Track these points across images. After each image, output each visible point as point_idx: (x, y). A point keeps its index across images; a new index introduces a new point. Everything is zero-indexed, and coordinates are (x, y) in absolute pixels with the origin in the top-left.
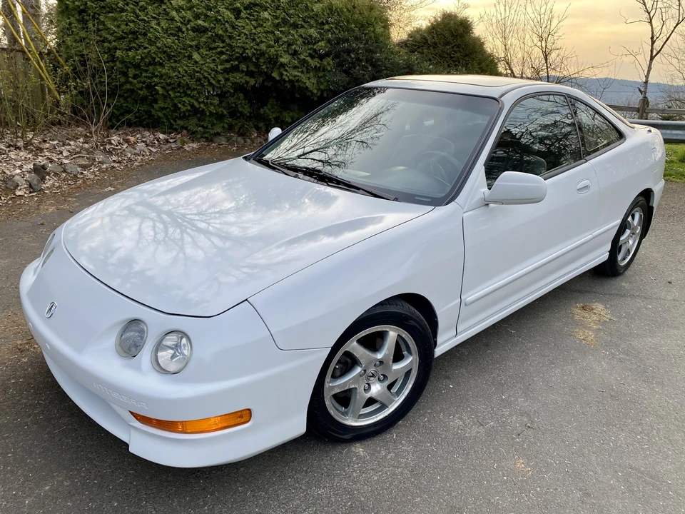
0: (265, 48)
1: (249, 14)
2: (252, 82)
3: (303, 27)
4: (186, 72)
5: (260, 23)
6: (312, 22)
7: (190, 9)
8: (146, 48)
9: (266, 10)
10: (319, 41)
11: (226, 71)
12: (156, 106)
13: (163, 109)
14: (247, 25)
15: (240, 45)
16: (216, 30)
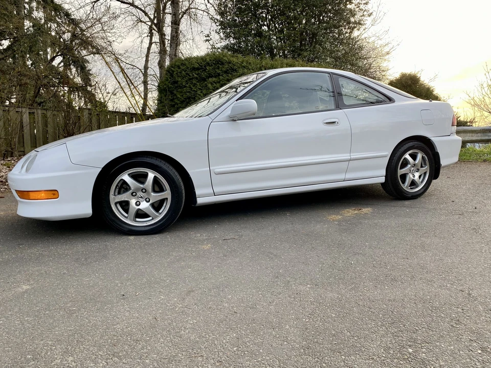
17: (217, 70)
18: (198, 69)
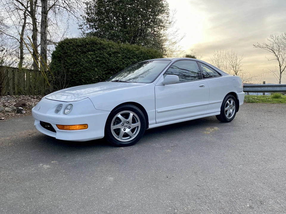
1: (114, 55)
3: (132, 58)
5: (117, 58)
6: (135, 57)
7: (95, 55)
8: (79, 67)
9: (120, 54)
11: (106, 74)
14: (113, 58)
15: (111, 65)
16: (103, 61)
17: (93, 48)
18: (81, 46)
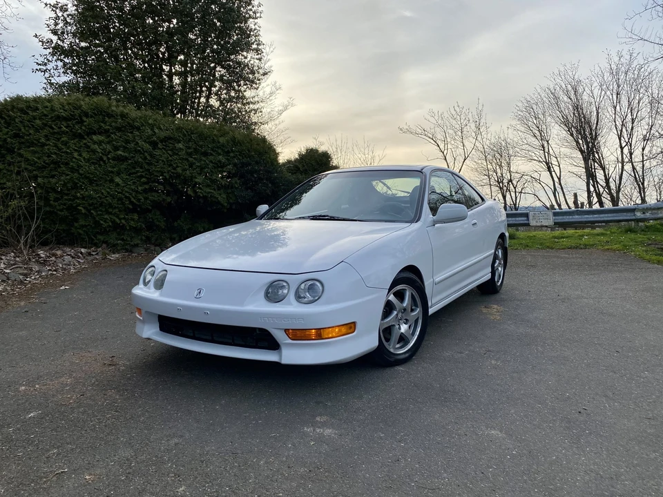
0: (181, 172)
1: (165, 146)
2: (169, 199)
3: (212, 154)
4: (108, 193)
5: (175, 152)
6: (220, 151)
7: (108, 143)
8: (68, 175)
9: (180, 142)
10: (227, 165)
11: (145, 191)
12: (76, 224)
13: (83, 226)
14: (164, 154)
15: (159, 169)
16: (136, 159)
